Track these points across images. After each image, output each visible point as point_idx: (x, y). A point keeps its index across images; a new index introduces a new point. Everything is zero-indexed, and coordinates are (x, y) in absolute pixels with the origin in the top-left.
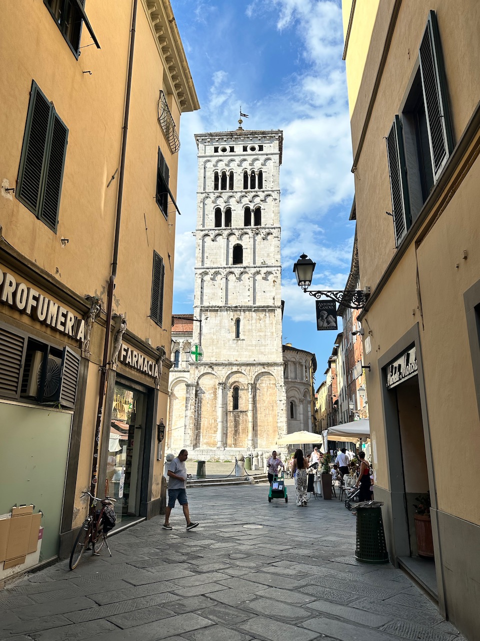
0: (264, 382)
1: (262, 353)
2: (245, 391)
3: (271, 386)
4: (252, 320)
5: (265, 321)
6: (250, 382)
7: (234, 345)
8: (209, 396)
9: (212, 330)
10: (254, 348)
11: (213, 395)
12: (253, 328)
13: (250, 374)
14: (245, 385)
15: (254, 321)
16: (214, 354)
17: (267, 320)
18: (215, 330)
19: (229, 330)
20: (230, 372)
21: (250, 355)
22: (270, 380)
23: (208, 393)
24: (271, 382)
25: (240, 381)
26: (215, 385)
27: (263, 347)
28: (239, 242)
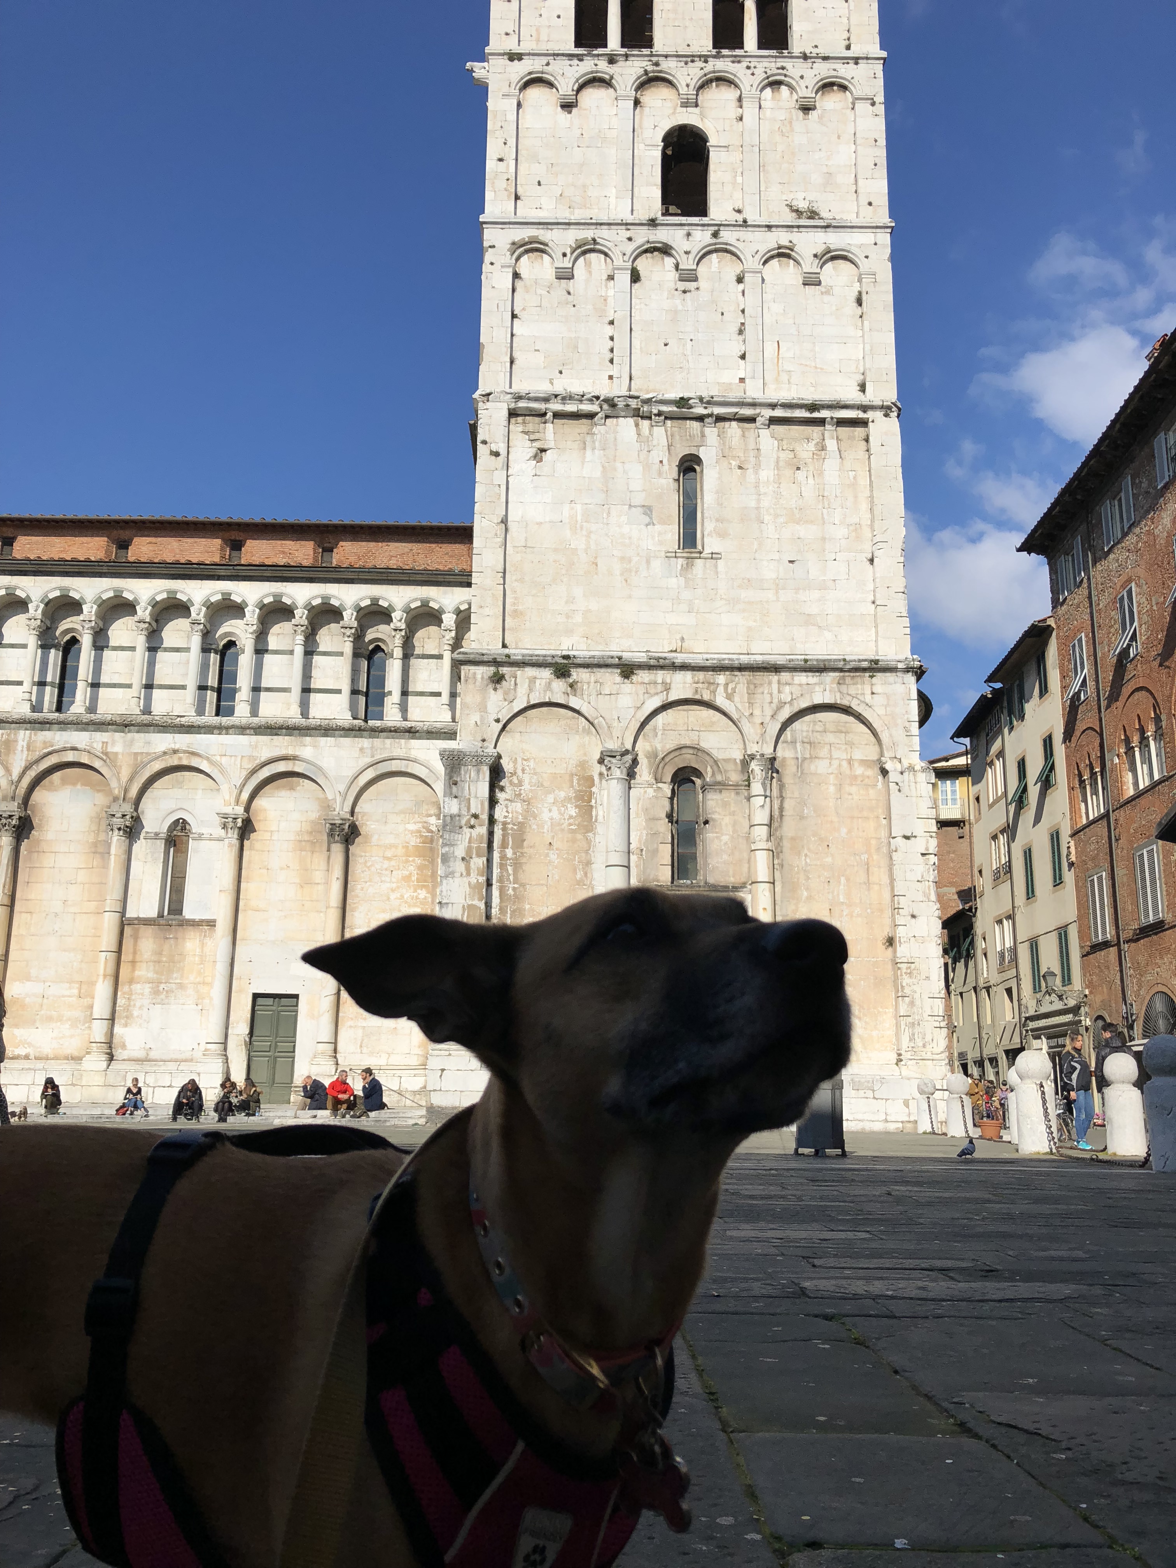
0: (824, 752)
1: (809, 620)
2: (729, 796)
3: (859, 770)
4: (757, 466)
5: (821, 473)
6: (753, 749)
7: (673, 582)
8: (555, 814)
9: (566, 508)
10: (770, 595)
11: (573, 811)
12: (765, 503)
13: (757, 712)
14: (730, 767)
15: (766, 474)
16: (578, 618)
17: (831, 465)
18: (579, 507)
19: (648, 510)
20: (655, 702)
21: (750, 629)
22: (850, 744)
23: (550, 798)
24: (858, 755)
25: (704, 745)
26: (583, 765)
27: (816, 594)
28: (689, 117)
